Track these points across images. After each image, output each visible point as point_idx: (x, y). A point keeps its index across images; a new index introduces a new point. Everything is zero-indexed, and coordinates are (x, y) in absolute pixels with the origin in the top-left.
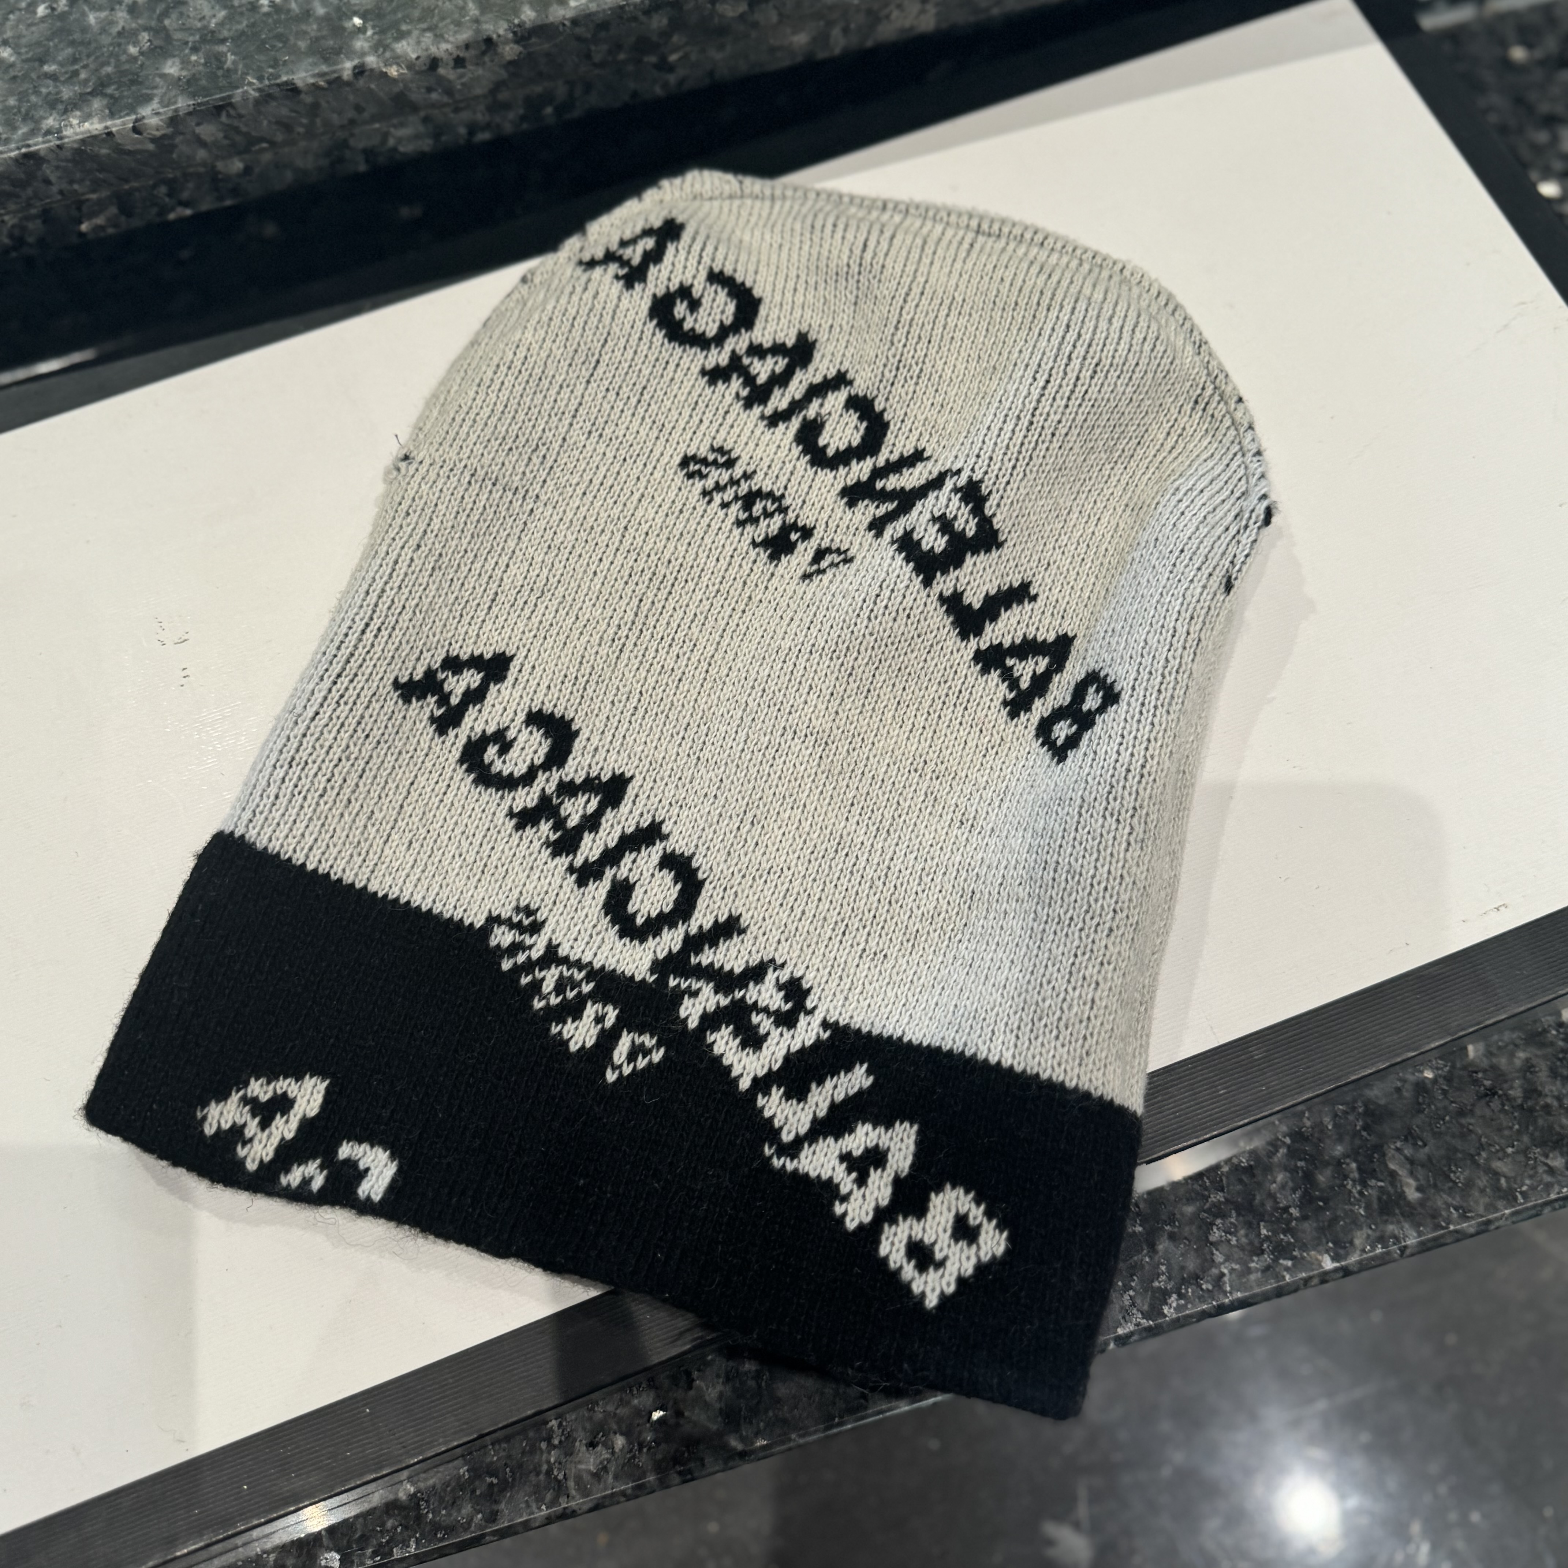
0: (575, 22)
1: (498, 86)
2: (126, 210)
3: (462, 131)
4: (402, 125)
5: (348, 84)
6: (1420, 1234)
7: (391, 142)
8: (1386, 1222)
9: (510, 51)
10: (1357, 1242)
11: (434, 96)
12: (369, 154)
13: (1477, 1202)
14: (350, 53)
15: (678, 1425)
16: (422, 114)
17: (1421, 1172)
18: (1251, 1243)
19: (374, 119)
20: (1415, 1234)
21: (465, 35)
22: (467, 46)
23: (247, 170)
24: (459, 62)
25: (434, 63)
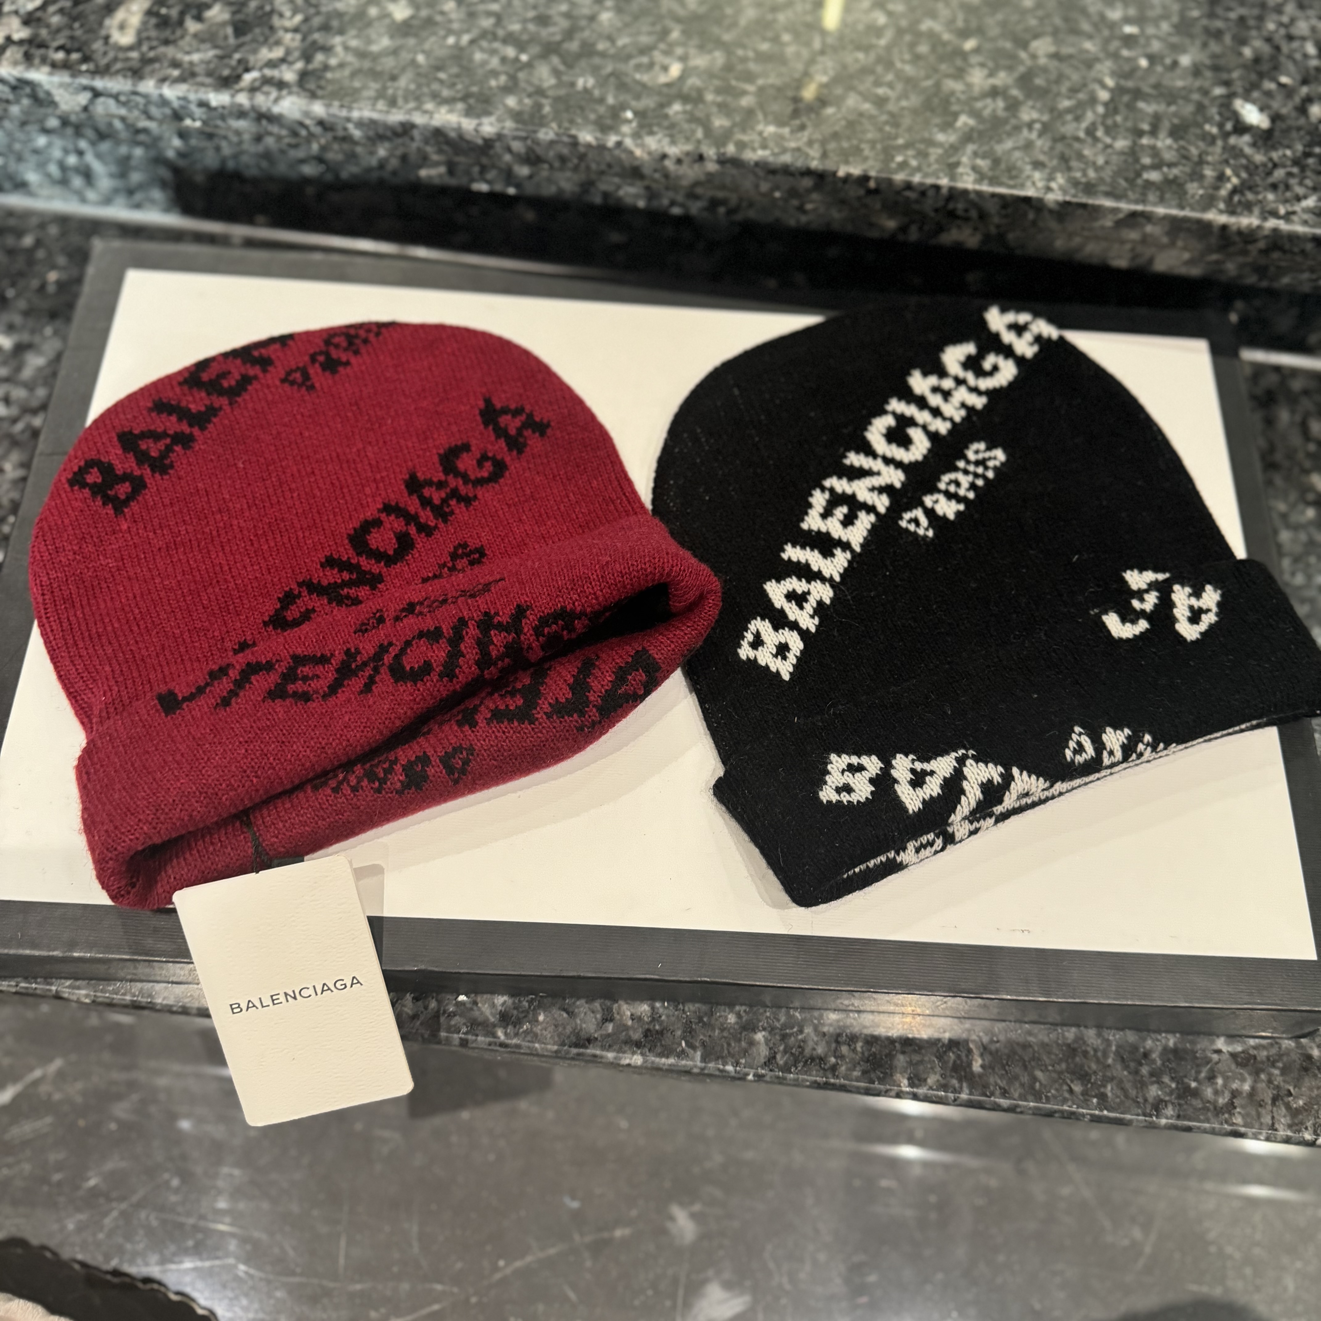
0: (757, 164)
1: (697, 184)
2: (451, 171)
3: (665, 202)
4: (631, 185)
5: (609, 150)
6: (971, 1093)
7: (621, 193)
8: (953, 1077)
9: (712, 167)
10: (930, 1081)
11: (657, 176)
12: (606, 195)
13: (1015, 1090)
14: (617, 132)
15: (472, 1009)
16: (646, 183)
17: (988, 1058)
18: (863, 1053)
19: (616, 175)
20: (968, 1092)
21: (689, 147)
22: (688, 154)
23: (531, 177)
24: (679, 161)
25: (664, 156)
